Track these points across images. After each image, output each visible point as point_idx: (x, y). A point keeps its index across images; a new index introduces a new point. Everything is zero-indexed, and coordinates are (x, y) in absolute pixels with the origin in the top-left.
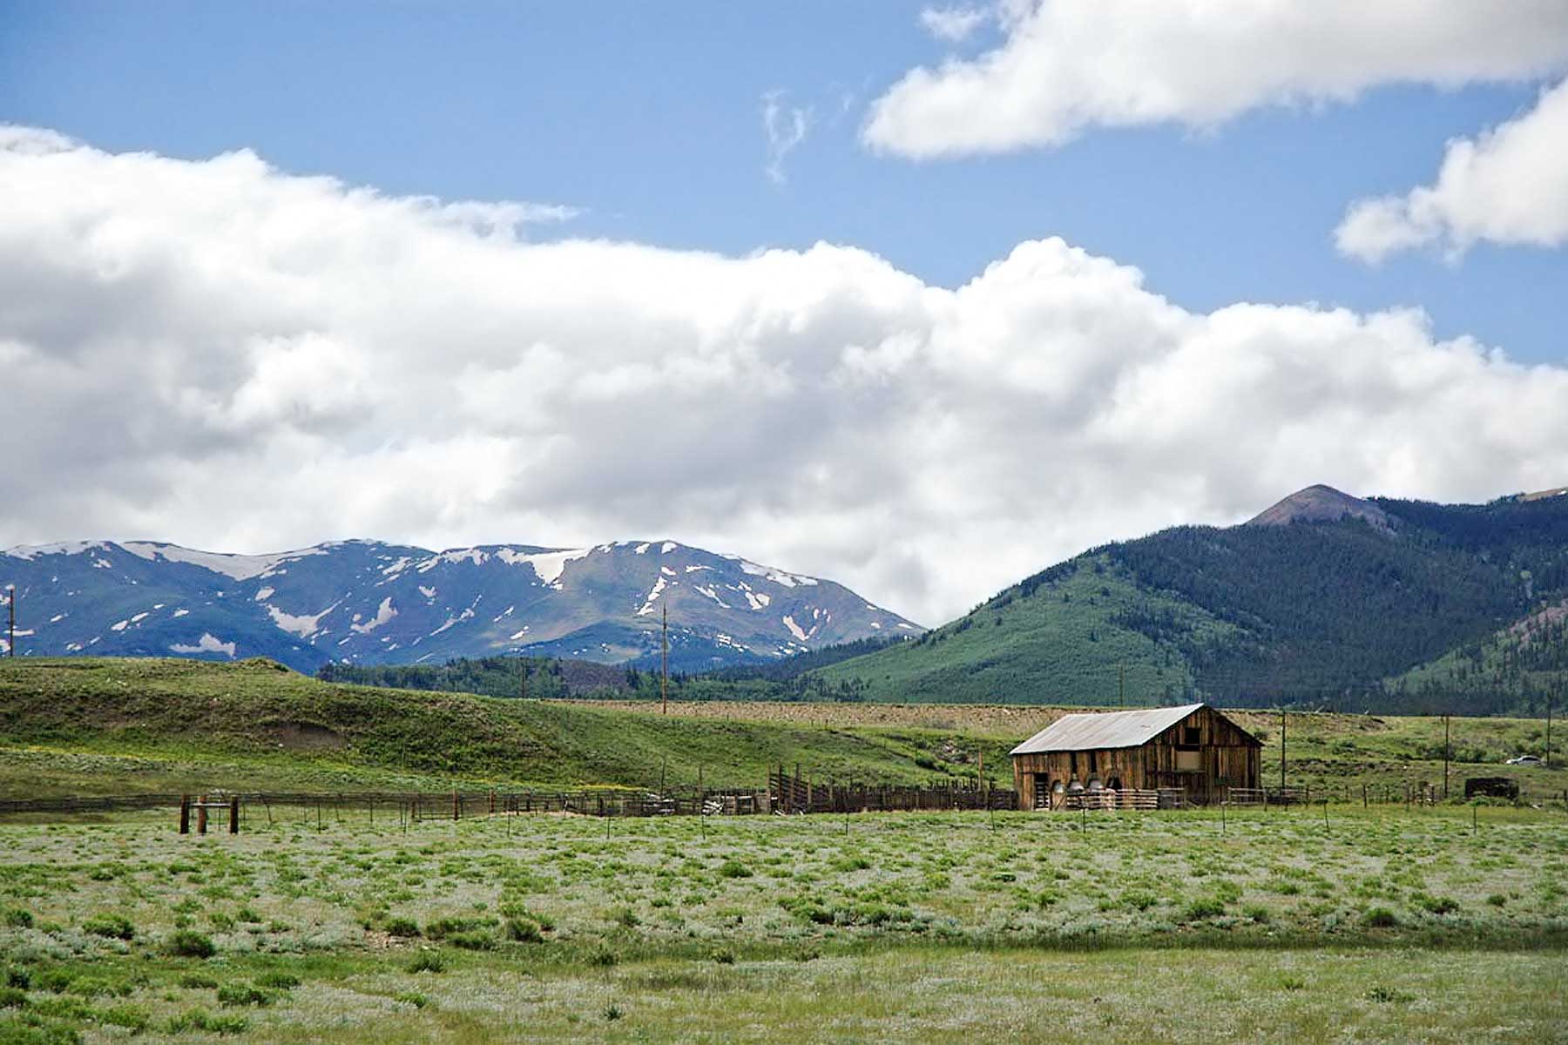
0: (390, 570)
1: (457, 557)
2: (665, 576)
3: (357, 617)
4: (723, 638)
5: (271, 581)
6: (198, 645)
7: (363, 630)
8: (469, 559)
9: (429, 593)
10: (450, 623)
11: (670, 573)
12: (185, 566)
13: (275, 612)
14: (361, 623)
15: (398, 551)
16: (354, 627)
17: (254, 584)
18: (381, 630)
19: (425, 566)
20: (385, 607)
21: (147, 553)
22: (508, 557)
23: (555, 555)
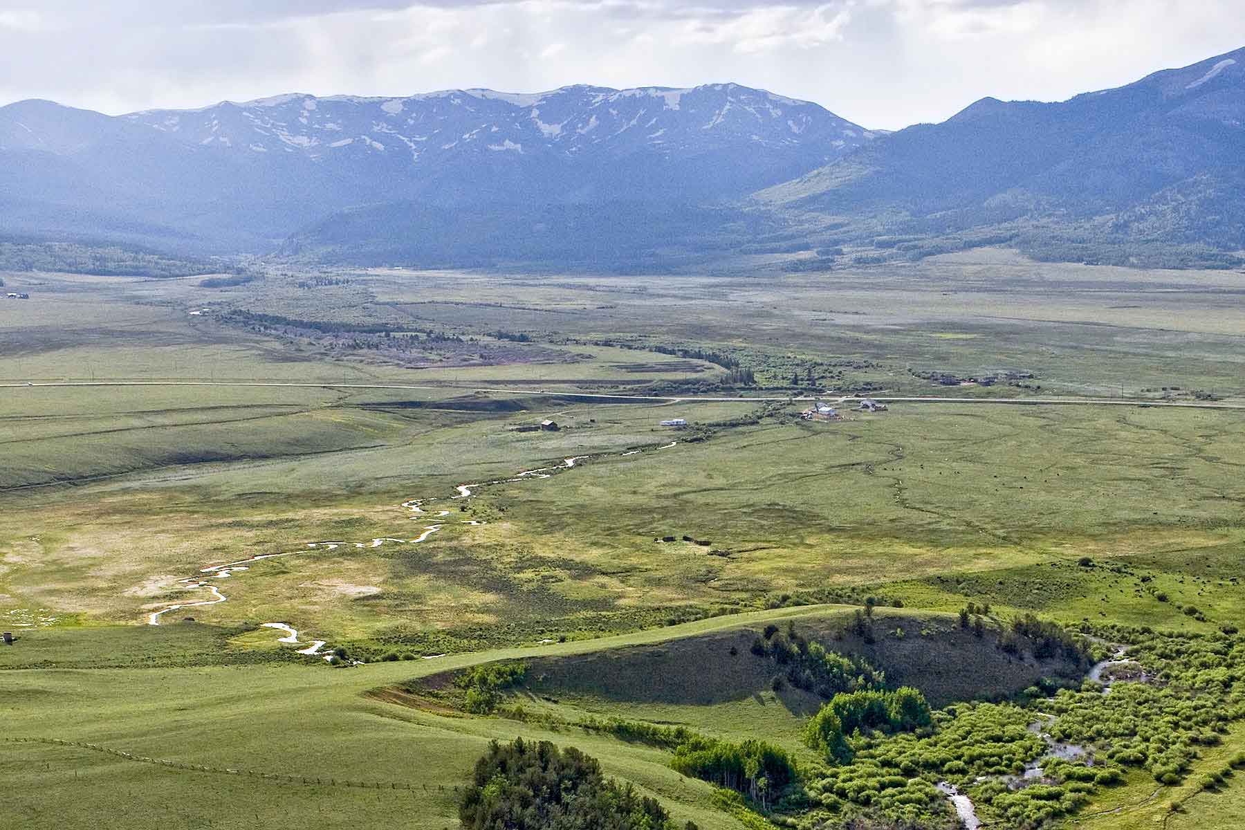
0: (596, 100)
1: (628, 94)
2: (730, 102)
3: (580, 125)
4: (755, 137)
5: (538, 107)
6: (503, 145)
7: (583, 132)
8: (634, 95)
9: (615, 112)
10: (625, 127)
11: (732, 100)
12: (496, 101)
13: (540, 123)
14: (581, 128)
15: (601, 90)
16: (579, 130)
17: (529, 109)
18: (590, 132)
19: (613, 98)
20: (593, 119)
21: (478, 95)
22: (652, 92)
23: (676, 92)
